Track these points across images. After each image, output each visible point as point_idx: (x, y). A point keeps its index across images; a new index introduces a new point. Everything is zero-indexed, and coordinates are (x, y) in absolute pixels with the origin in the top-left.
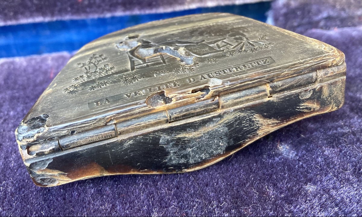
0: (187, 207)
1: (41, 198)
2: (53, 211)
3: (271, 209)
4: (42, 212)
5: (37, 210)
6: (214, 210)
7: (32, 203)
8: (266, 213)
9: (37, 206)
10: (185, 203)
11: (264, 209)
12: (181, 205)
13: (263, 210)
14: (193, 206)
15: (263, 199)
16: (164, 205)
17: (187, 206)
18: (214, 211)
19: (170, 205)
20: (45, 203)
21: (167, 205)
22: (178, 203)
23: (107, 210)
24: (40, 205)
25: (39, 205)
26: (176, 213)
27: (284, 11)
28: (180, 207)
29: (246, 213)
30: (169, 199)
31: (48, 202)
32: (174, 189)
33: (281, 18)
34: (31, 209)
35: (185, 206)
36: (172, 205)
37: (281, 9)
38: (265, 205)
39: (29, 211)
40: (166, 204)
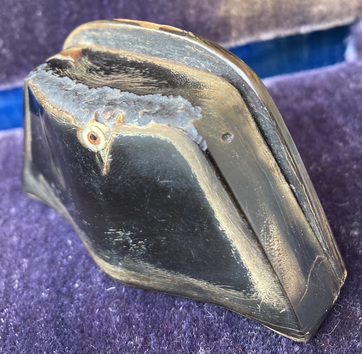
0: (244, 338)
1: (53, 331)
2: (69, 350)
3: (358, 339)
4: (54, 352)
5: (48, 349)
6: (281, 342)
7: (41, 339)
8: (352, 345)
9: (48, 343)
10: (241, 332)
11: (349, 339)
12: (236, 336)
13: (347, 340)
14: (250, 337)
15: (347, 323)
16: (211, 336)
17: (243, 337)
19: (220, 337)
20: (58, 338)
21: (217, 336)
22: (231, 334)
23: (137, 345)
24: (52, 341)
25: (50, 341)
26: (229, 348)
28: (234, 339)
29: (323, 344)
30: (219, 328)
31: (63, 336)
32: (225, 313)
34: (40, 348)
35: (240, 338)
36: (223, 337)
38: (350, 332)
39: (38, 350)
40: (215, 335)
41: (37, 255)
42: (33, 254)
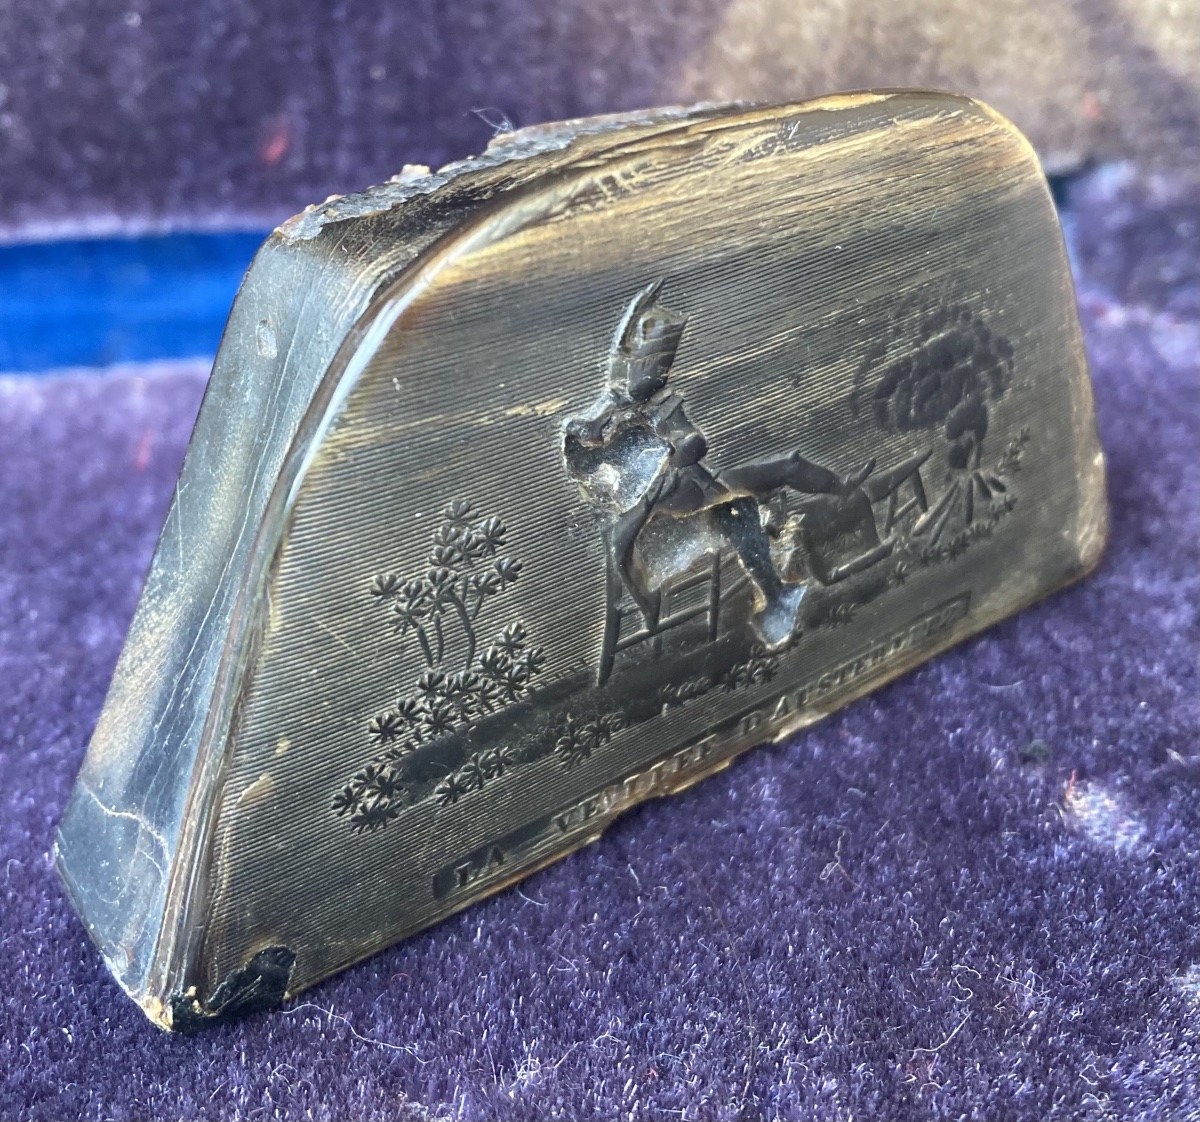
0: (669, 1042)
1: (65, 970)
2: (112, 1029)
3: (1021, 1071)
4: (65, 1030)
5: (45, 1019)
6: (781, 1062)
7: (28, 989)
8: (1001, 1088)
9: (48, 1001)
10: (660, 1023)
11: (994, 1069)
12: (644, 1032)
13: (989, 1071)
14: (690, 1039)
15: (990, 1025)
16: (570, 1026)
17: (665, 1037)
18: (780, 1065)
19: (594, 1030)
20: (79, 991)
21: (582, 1029)
22: (629, 1024)
23: (330, 1035)
24: (61, 999)
25: (55, 999)
26: (619, 1064)
27: (1119, 218)
28: (636, 1040)
29: (914, 1078)
30: (593, 1005)
31: (94, 987)
32: (617, 962)
33: (1107, 249)
34: (21, 1014)
35: (656, 1037)
36: (603, 1031)
37: (1108, 207)
38: (999, 1051)
39: (12, 1020)
40: (580, 1024)
41: (37, 745)
42: (21, 741)
